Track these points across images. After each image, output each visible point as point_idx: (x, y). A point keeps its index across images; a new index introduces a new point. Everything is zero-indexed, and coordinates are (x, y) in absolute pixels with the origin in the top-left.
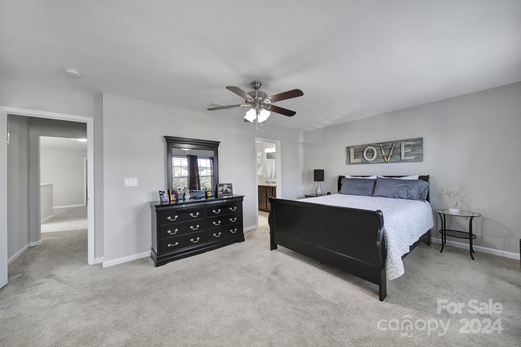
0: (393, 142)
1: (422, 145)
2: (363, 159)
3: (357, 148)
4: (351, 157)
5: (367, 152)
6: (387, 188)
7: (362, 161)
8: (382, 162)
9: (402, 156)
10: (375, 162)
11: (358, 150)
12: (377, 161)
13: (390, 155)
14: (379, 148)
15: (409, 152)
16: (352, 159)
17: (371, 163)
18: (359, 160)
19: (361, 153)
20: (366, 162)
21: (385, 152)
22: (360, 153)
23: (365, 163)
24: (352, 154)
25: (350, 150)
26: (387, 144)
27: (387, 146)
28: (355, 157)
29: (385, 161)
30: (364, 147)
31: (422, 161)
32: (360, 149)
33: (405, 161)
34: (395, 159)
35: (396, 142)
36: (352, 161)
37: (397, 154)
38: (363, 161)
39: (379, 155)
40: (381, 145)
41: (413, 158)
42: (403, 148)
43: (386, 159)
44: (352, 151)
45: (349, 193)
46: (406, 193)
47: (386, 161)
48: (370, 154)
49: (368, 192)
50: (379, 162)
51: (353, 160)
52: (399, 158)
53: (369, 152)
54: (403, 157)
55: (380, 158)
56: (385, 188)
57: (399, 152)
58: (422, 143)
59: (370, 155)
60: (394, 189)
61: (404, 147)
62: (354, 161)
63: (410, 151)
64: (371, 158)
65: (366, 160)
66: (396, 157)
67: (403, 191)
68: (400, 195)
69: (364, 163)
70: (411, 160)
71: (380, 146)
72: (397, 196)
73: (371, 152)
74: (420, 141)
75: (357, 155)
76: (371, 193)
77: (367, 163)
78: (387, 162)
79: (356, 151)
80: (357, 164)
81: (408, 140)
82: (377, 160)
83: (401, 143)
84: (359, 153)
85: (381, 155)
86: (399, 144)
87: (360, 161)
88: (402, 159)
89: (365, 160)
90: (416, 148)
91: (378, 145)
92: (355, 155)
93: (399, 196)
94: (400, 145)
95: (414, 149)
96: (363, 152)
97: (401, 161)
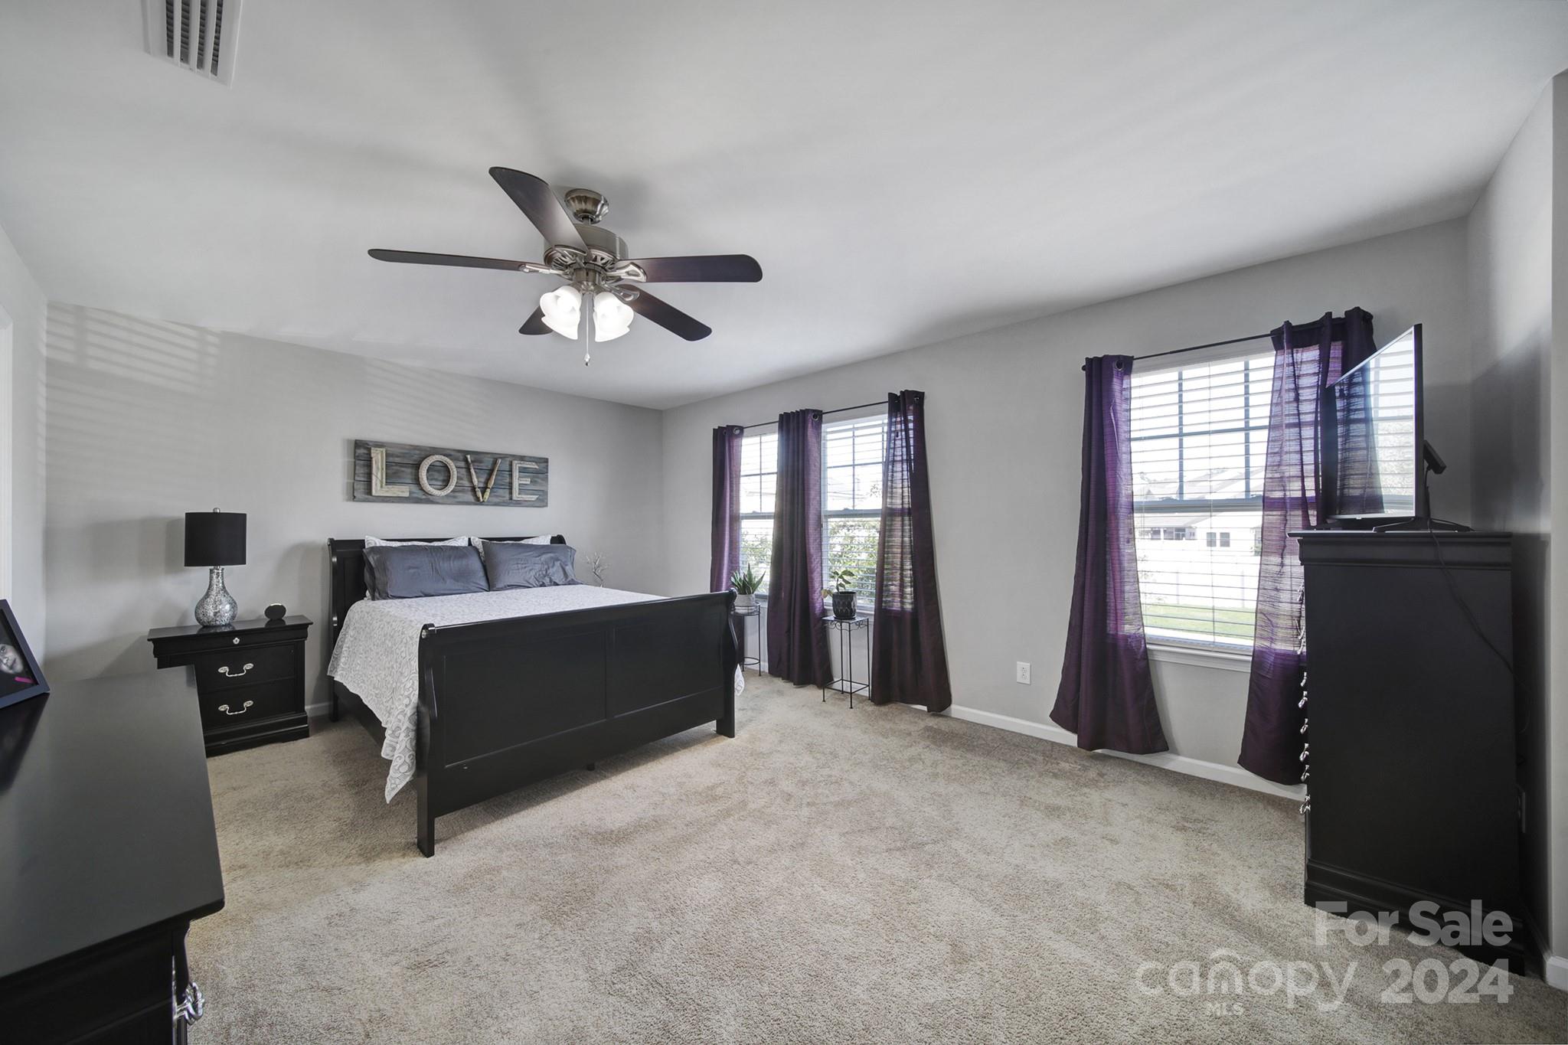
0: (496, 458)
1: (547, 472)
2: (414, 488)
3: (397, 451)
4: (374, 478)
5: (428, 471)
6: (524, 566)
7: (411, 493)
8: (470, 500)
9: (514, 491)
10: (452, 500)
11: (398, 457)
12: (455, 497)
13: (490, 486)
14: (462, 464)
15: (526, 484)
16: (379, 485)
17: (440, 501)
18: (403, 491)
19: (409, 470)
20: (424, 497)
21: (477, 477)
22: (406, 467)
23: (421, 499)
24: (378, 468)
25: (372, 455)
26: (482, 456)
27: (481, 462)
28: (391, 478)
29: (478, 499)
30: (418, 452)
31: (546, 506)
32: (404, 457)
33: (519, 504)
34: (497, 496)
35: (504, 457)
36: (376, 491)
37: (503, 485)
38: (415, 495)
39: (461, 482)
40: (469, 456)
41: (534, 498)
42: (516, 474)
43: (480, 494)
44: (378, 458)
45: (421, 592)
46: (562, 573)
47: (482, 500)
48: (436, 475)
49: (478, 582)
50: (460, 500)
51: (382, 487)
52: (507, 496)
53: (435, 471)
54: (516, 496)
55: (463, 491)
56: (519, 565)
57: (508, 480)
58: (547, 469)
59: (436, 480)
60: (538, 567)
61: (517, 471)
62: (387, 491)
63: (529, 483)
64: (439, 487)
65: (424, 491)
66: (501, 492)
67: (555, 568)
68: (553, 578)
69: (418, 501)
70: (529, 503)
71: (466, 460)
72: (546, 581)
73: (439, 471)
74: (544, 465)
75: (395, 473)
76: (483, 583)
77: (428, 499)
78: (482, 504)
79: (391, 459)
80: (393, 502)
81: (525, 457)
82: (457, 494)
83: (512, 462)
84: (402, 467)
85: (466, 483)
86: (508, 463)
87: (407, 495)
88: (514, 498)
89: (420, 491)
90: (538, 477)
91: (459, 454)
92: (388, 471)
93: (551, 581)
94: (511, 465)
95: (536, 479)
96: (417, 466)
97: (511, 502)
